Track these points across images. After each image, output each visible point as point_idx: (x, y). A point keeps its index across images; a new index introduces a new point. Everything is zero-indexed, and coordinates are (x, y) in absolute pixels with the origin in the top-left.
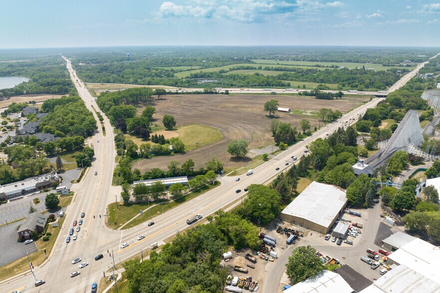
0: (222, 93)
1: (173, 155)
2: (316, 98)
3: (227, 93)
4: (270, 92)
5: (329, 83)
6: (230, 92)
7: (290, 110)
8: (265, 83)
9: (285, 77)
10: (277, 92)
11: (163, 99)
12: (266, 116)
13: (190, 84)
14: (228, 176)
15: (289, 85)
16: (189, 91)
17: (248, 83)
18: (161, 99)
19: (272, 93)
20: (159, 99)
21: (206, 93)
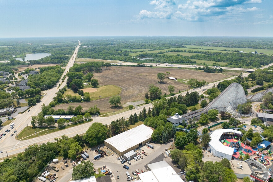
0: (148, 66)
1: (82, 102)
2: (204, 72)
3: (151, 66)
4: (178, 67)
5: (224, 62)
6: (153, 66)
7: (176, 79)
8: (180, 61)
9: (196, 57)
10: (181, 67)
11: (109, 69)
12: (158, 82)
13: (134, 60)
14: (101, 117)
15: (195, 63)
16: (128, 65)
17: (169, 60)
18: (108, 69)
19: (178, 68)
20: (107, 69)
21: (138, 66)
